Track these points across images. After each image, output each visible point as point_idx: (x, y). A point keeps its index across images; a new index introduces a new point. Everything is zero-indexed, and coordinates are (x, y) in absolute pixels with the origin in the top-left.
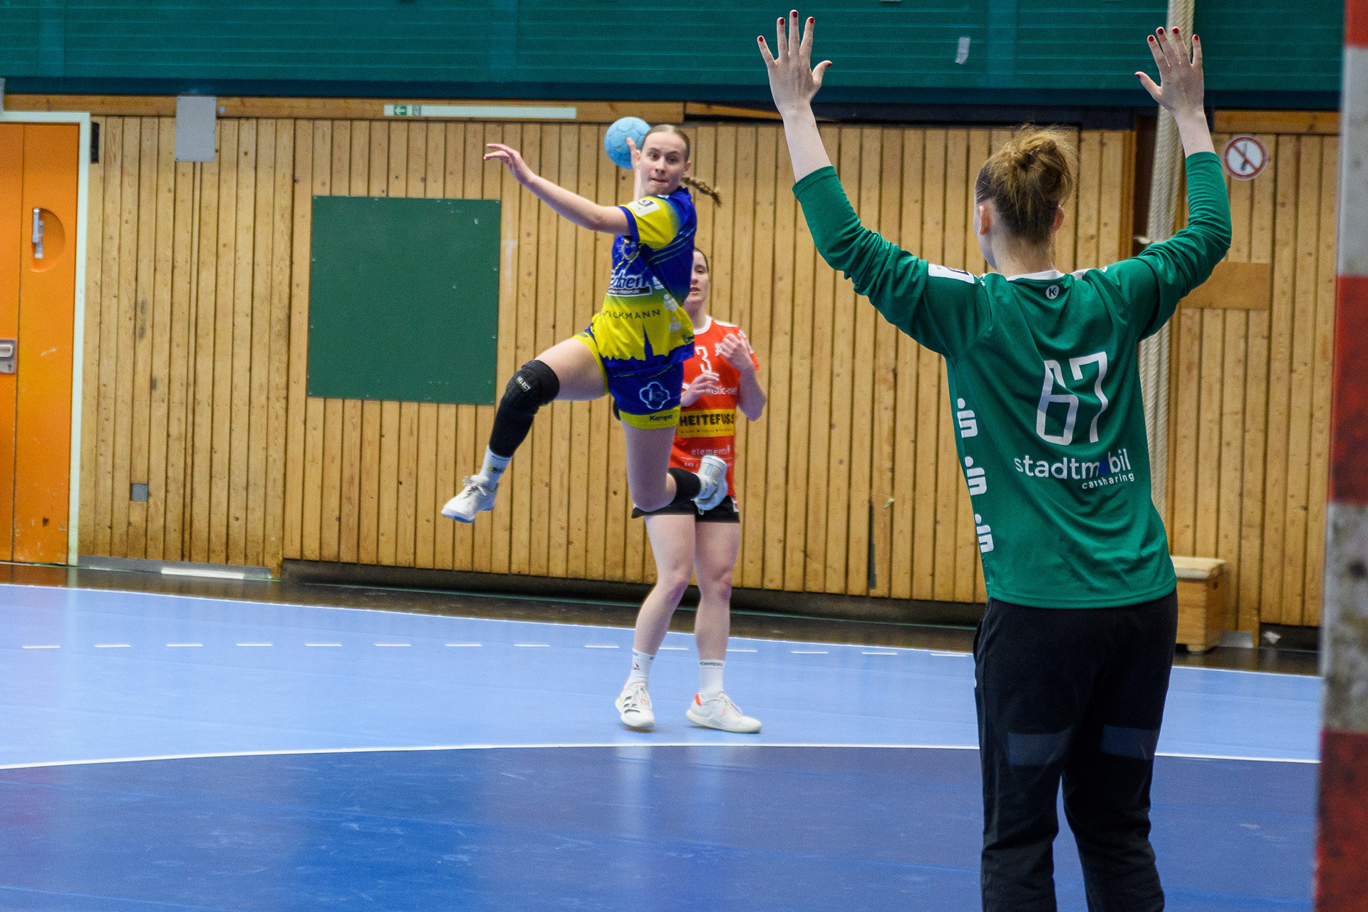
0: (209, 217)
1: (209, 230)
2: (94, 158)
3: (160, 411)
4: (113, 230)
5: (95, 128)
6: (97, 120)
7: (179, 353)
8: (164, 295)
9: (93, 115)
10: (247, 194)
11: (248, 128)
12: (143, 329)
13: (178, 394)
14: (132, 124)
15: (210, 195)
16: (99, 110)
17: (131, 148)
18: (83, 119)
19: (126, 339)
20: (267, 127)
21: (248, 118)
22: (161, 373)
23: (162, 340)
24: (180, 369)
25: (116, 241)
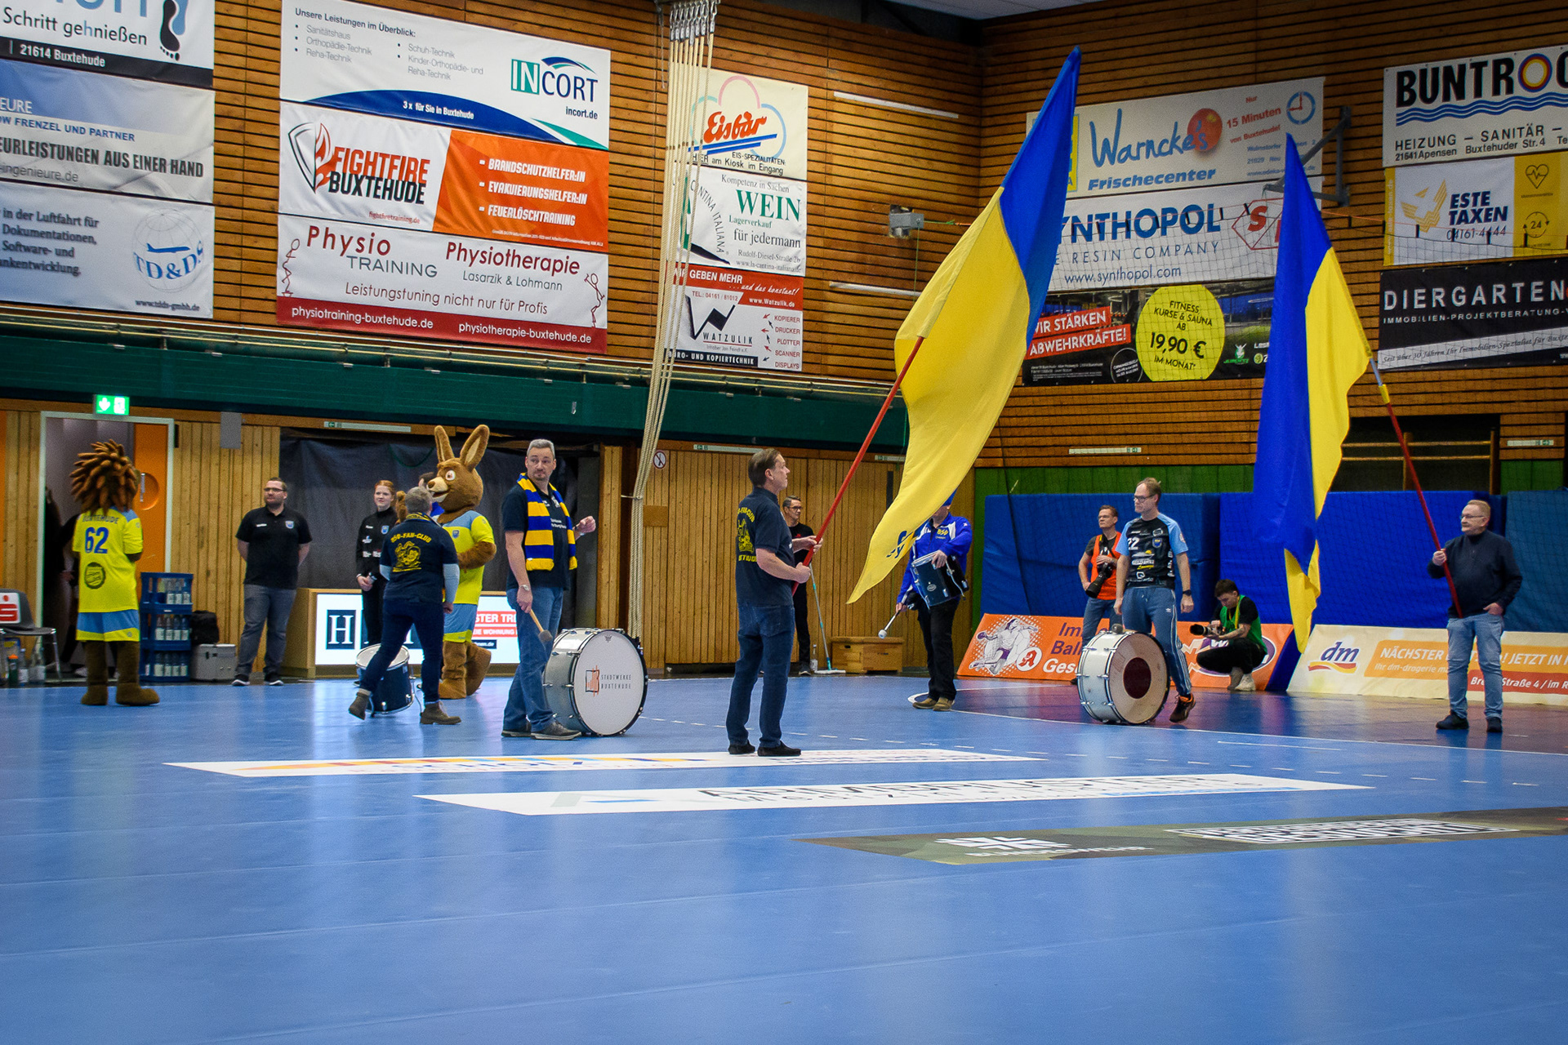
0: (238, 480)
1: (238, 487)
2: (176, 445)
3: (212, 587)
4: (186, 486)
5: (176, 427)
6: (178, 423)
7: (223, 555)
8: (213, 522)
9: (176, 420)
10: (257, 467)
11: (258, 430)
12: (202, 542)
13: (222, 578)
14: (198, 425)
15: (238, 468)
16: (178, 418)
17: (197, 439)
18: (170, 422)
19: (194, 548)
20: (267, 431)
21: (257, 425)
22: (212, 566)
23: (212, 549)
24: (223, 565)
25: (188, 493)
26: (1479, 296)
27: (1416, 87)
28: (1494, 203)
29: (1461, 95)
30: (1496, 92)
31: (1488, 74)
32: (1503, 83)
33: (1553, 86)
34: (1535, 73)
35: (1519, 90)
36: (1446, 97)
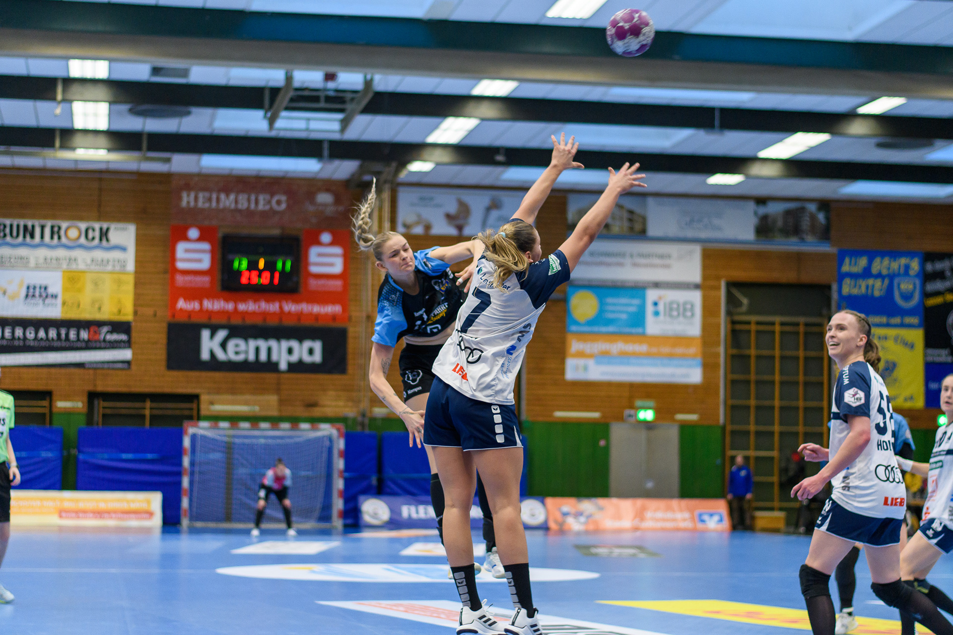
26: (42, 334)
27: (8, 230)
28: (51, 290)
29: (32, 236)
30: (52, 238)
31: (47, 231)
32: (56, 237)
33: (83, 240)
34: (73, 233)
35: (64, 239)
36: (24, 237)
